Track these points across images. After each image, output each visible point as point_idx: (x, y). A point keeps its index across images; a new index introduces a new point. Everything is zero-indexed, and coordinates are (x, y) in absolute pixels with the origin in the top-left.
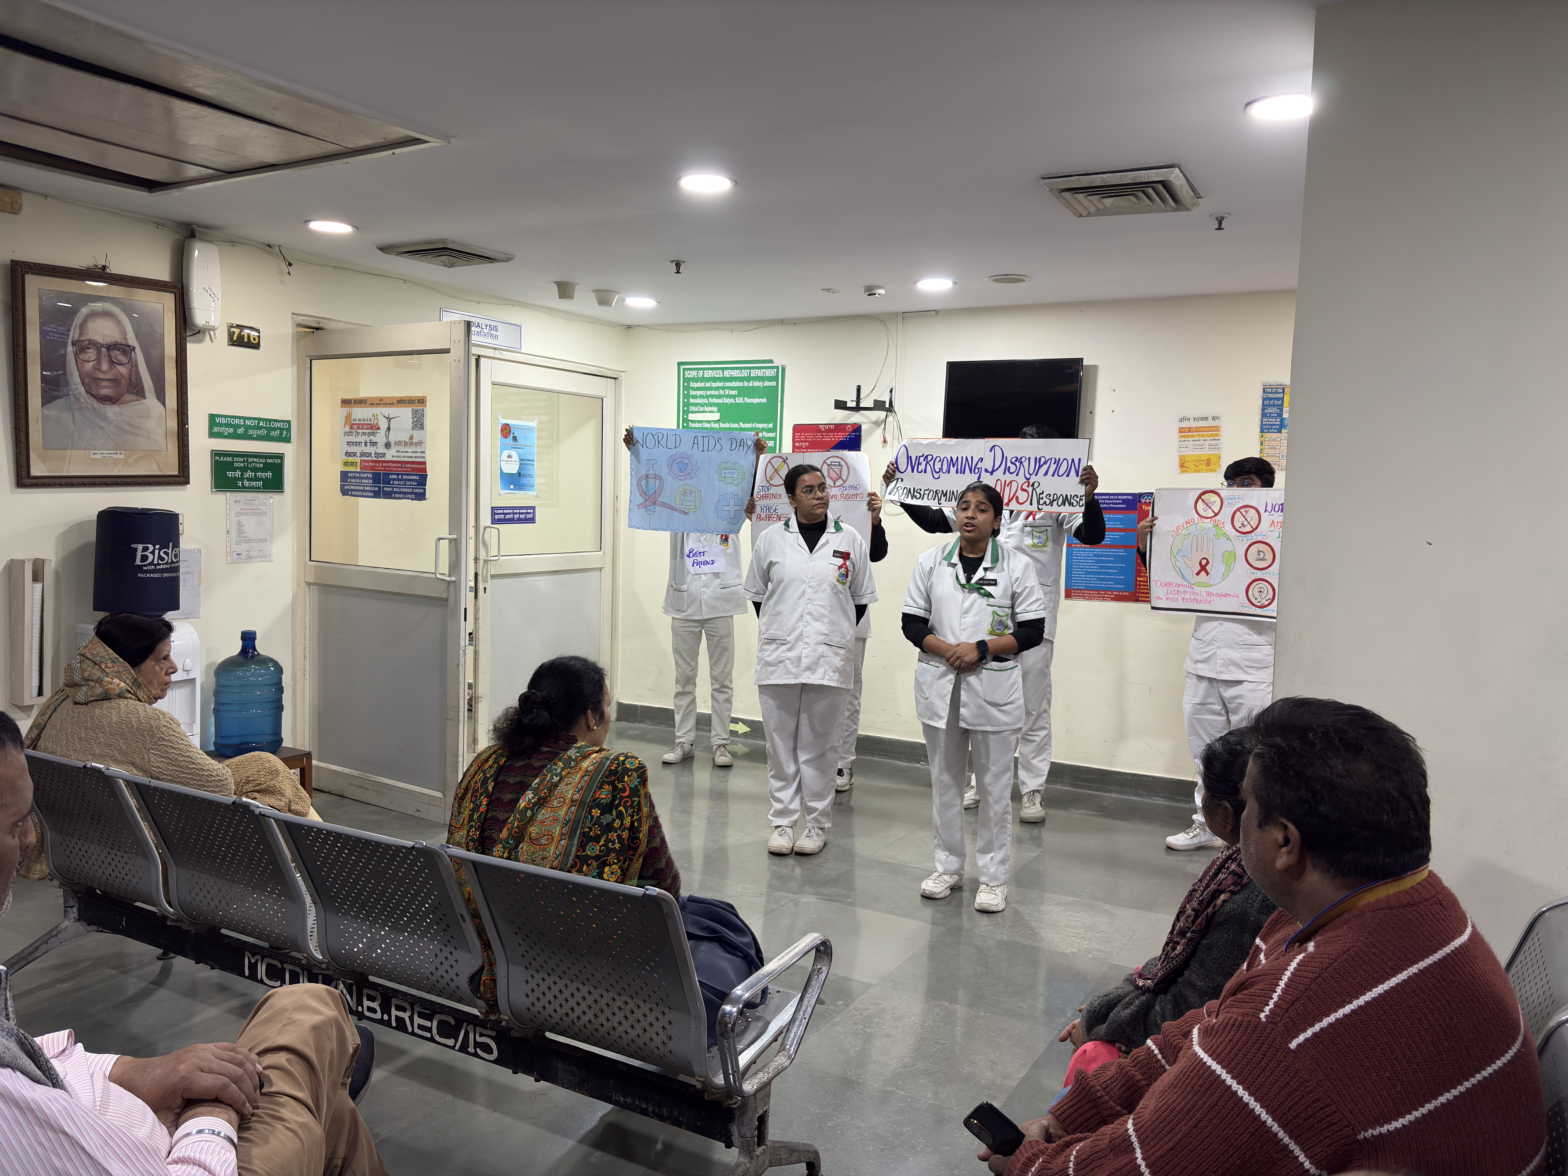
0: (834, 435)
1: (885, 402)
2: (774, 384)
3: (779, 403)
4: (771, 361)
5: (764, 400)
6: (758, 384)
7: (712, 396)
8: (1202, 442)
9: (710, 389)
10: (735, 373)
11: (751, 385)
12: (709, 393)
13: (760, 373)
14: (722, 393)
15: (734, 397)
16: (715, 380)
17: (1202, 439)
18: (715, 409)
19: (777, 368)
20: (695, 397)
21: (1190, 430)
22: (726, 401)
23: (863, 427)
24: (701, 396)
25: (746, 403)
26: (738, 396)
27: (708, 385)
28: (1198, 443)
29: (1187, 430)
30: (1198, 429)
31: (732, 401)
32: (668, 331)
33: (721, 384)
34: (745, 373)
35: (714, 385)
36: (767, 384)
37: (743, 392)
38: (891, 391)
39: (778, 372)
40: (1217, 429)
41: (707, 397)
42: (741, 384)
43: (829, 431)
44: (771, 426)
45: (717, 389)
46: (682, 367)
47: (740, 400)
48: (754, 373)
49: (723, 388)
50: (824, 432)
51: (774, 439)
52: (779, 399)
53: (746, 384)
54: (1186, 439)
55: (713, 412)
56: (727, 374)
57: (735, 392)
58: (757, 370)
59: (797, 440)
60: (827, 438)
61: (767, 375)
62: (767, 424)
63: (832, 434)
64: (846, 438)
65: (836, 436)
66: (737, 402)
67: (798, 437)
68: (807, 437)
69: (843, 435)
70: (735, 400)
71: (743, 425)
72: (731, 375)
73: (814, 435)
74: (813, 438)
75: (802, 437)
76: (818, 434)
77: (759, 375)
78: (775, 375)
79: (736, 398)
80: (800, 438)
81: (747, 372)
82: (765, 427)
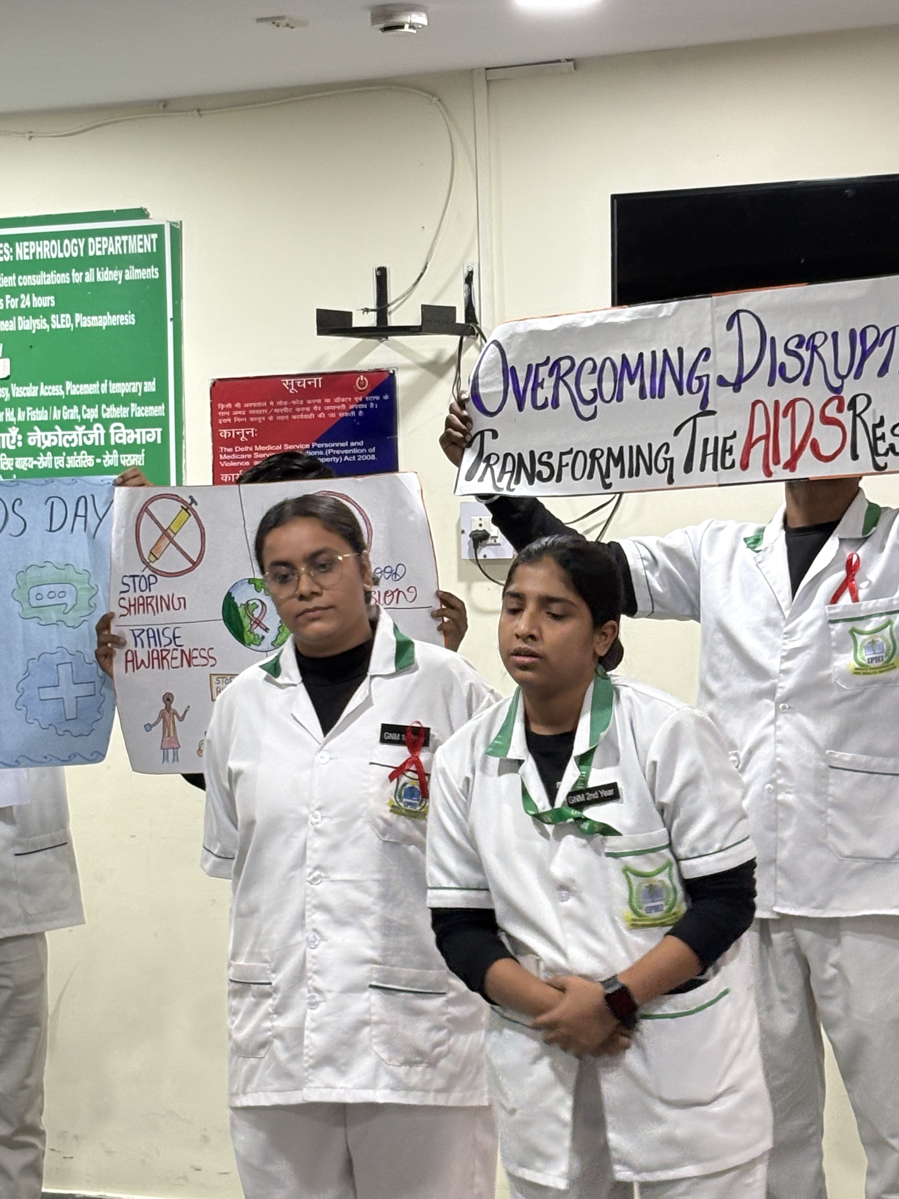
0: (323, 404)
1: (453, 309)
2: (151, 273)
3: (170, 325)
4: (142, 213)
5: (128, 319)
6: (107, 275)
10: (45, 250)
11: (89, 278)
13: (112, 246)
14: (13, 303)
15: (45, 313)
19: (159, 229)
22: (25, 324)
23: (402, 380)
25: (79, 330)
26: (57, 310)
31: (41, 324)
33: (9, 281)
34: (72, 249)
36: (134, 274)
37: (68, 299)
38: (469, 280)
39: (160, 242)
42: (62, 278)
43: (307, 392)
44: (150, 386)
47: (62, 322)
48: (96, 247)
49: (16, 292)
50: (294, 396)
51: (161, 422)
52: (170, 314)
53: (77, 277)
56: (23, 251)
57: (47, 301)
58: (105, 239)
59: (225, 421)
60: (305, 413)
61: (132, 250)
62: (139, 384)
63: (319, 401)
64: (356, 410)
65: (328, 408)
66: (53, 327)
67: (228, 413)
68: (252, 412)
69: (347, 404)
70: (49, 322)
71: (74, 389)
72: (34, 254)
73: (268, 407)
74: (266, 416)
75: (236, 413)
76: (280, 403)
77: (111, 250)
78: (155, 250)
79: (53, 316)
80: (232, 417)
81: (78, 245)
82: (134, 390)
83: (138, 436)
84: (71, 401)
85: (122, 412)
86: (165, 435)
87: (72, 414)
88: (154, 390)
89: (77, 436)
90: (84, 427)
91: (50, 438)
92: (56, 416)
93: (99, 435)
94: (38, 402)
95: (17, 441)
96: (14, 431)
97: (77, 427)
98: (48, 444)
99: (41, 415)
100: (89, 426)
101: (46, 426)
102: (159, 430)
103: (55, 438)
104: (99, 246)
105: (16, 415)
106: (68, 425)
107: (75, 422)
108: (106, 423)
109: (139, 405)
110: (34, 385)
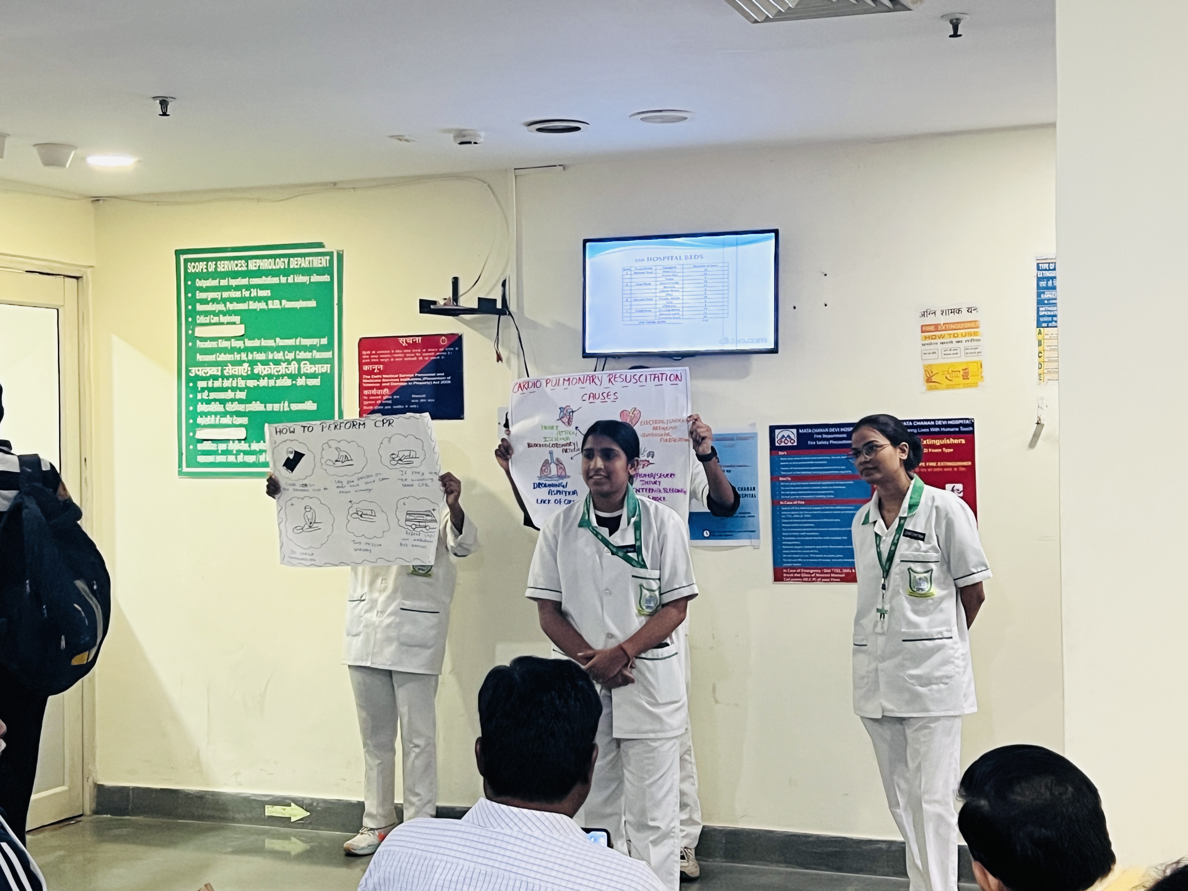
0: (422, 352)
1: (495, 300)
2: (326, 278)
3: (336, 307)
4: (321, 245)
5: (313, 304)
6: (301, 279)
7: (232, 300)
8: (955, 345)
9: (229, 288)
10: (265, 264)
11: (290, 280)
12: (225, 295)
13: (304, 263)
14: (247, 294)
15: (266, 299)
16: (235, 275)
17: (954, 340)
18: (237, 319)
19: (330, 254)
20: (205, 302)
21: (937, 327)
22: (253, 305)
23: (465, 340)
24: (214, 301)
25: (284, 309)
26: (272, 298)
27: (224, 282)
28: (950, 346)
29: (932, 328)
30: (947, 327)
31: (262, 305)
32: (158, 203)
33: (244, 281)
34: (281, 264)
35: (234, 282)
36: (315, 278)
37: (278, 292)
38: (504, 284)
39: (331, 261)
40: (974, 325)
41: (224, 301)
42: (275, 280)
43: (414, 345)
44: (324, 341)
45: (238, 288)
46: (182, 257)
47: (274, 304)
48: (294, 263)
49: (248, 287)
51: (330, 361)
52: (336, 301)
53: (283, 280)
54: (933, 341)
55: (234, 323)
56: (253, 265)
57: (267, 293)
58: (299, 259)
59: (366, 361)
60: (412, 357)
61: (315, 265)
62: (318, 340)
63: (419, 351)
64: (440, 356)
65: (424, 354)
66: (270, 307)
67: (368, 357)
68: (381, 356)
69: (435, 352)
70: (267, 304)
71: (281, 342)
72: (259, 266)
73: (391, 354)
74: (390, 358)
75: (372, 357)
76: (397, 351)
77: (303, 265)
78: (328, 265)
79: (270, 302)
80: (370, 358)
81: (284, 262)
82: (315, 343)
83: (317, 369)
84: (278, 349)
85: (308, 355)
86: (332, 368)
87: (279, 356)
88: (326, 343)
89: (282, 368)
90: (286, 363)
91: (266, 369)
92: (271, 357)
93: (295, 368)
94: (259, 349)
95: (248, 371)
96: (246, 365)
97: (282, 363)
98: (265, 373)
99: (262, 356)
100: (289, 362)
101: (265, 363)
102: (329, 366)
103: (269, 369)
104: (296, 263)
105: (247, 356)
106: (277, 362)
107: (281, 361)
108: (299, 361)
109: (318, 351)
110: (258, 339)
